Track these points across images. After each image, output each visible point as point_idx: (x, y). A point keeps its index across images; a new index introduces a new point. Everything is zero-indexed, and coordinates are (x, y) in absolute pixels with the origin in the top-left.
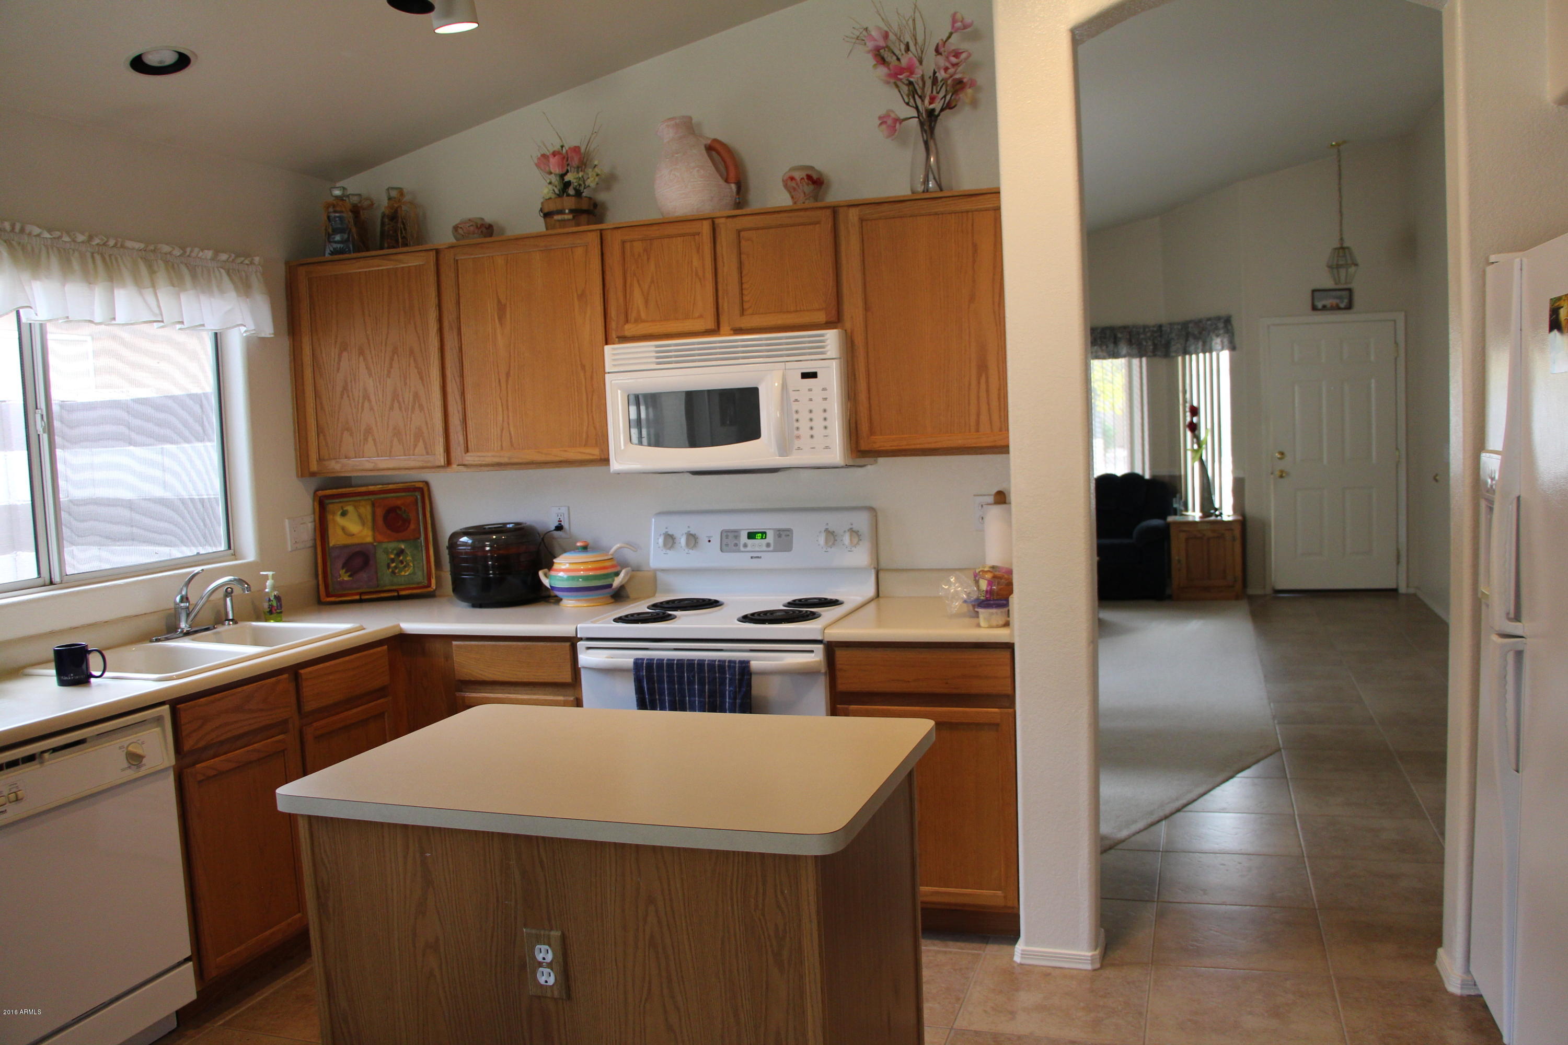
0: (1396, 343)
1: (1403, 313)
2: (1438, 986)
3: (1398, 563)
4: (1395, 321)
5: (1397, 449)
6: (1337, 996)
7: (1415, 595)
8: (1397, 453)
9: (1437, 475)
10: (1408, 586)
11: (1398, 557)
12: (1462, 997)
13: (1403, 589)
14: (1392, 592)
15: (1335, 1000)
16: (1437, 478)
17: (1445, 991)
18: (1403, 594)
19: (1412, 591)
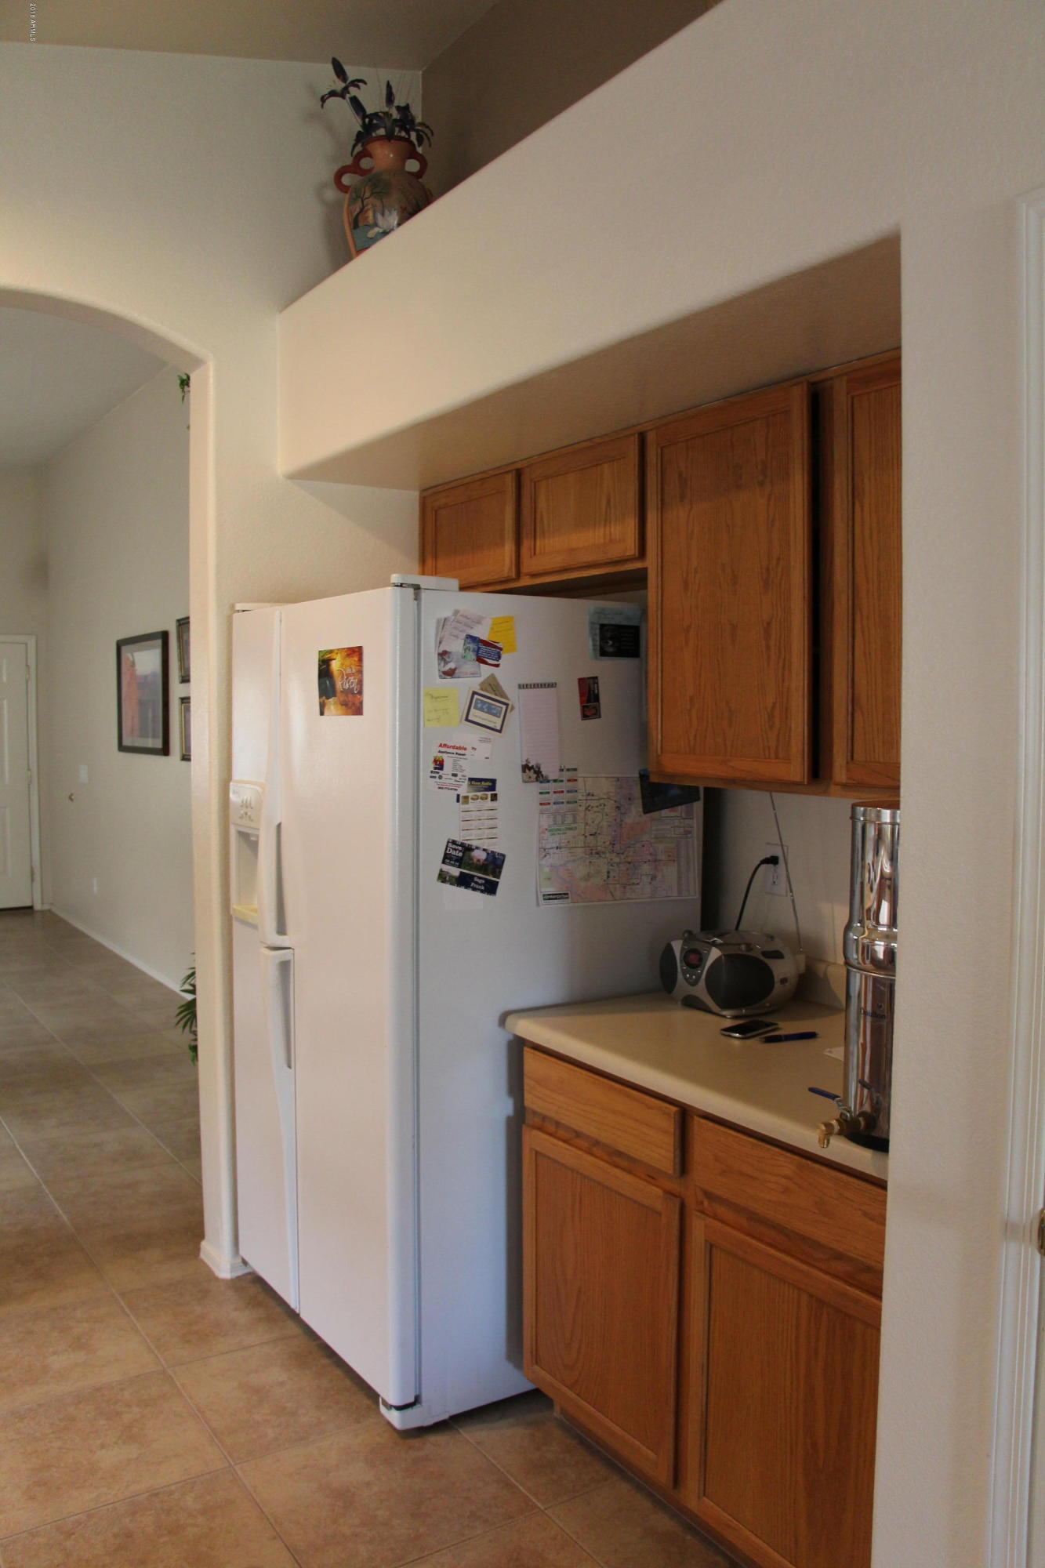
0: (27, 665)
1: (34, 637)
2: (211, 1276)
3: (32, 880)
4: (26, 644)
5: (29, 769)
6: (127, 1310)
7: (50, 911)
8: (29, 773)
9: (72, 795)
10: (42, 904)
11: (32, 874)
12: (232, 1280)
13: (38, 907)
14: (28, 910)
15: (128, 1316)
16: (73, 797)
17: (217, 1279)
18: (37, 911)
19: (46, 907)
